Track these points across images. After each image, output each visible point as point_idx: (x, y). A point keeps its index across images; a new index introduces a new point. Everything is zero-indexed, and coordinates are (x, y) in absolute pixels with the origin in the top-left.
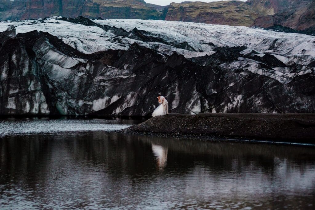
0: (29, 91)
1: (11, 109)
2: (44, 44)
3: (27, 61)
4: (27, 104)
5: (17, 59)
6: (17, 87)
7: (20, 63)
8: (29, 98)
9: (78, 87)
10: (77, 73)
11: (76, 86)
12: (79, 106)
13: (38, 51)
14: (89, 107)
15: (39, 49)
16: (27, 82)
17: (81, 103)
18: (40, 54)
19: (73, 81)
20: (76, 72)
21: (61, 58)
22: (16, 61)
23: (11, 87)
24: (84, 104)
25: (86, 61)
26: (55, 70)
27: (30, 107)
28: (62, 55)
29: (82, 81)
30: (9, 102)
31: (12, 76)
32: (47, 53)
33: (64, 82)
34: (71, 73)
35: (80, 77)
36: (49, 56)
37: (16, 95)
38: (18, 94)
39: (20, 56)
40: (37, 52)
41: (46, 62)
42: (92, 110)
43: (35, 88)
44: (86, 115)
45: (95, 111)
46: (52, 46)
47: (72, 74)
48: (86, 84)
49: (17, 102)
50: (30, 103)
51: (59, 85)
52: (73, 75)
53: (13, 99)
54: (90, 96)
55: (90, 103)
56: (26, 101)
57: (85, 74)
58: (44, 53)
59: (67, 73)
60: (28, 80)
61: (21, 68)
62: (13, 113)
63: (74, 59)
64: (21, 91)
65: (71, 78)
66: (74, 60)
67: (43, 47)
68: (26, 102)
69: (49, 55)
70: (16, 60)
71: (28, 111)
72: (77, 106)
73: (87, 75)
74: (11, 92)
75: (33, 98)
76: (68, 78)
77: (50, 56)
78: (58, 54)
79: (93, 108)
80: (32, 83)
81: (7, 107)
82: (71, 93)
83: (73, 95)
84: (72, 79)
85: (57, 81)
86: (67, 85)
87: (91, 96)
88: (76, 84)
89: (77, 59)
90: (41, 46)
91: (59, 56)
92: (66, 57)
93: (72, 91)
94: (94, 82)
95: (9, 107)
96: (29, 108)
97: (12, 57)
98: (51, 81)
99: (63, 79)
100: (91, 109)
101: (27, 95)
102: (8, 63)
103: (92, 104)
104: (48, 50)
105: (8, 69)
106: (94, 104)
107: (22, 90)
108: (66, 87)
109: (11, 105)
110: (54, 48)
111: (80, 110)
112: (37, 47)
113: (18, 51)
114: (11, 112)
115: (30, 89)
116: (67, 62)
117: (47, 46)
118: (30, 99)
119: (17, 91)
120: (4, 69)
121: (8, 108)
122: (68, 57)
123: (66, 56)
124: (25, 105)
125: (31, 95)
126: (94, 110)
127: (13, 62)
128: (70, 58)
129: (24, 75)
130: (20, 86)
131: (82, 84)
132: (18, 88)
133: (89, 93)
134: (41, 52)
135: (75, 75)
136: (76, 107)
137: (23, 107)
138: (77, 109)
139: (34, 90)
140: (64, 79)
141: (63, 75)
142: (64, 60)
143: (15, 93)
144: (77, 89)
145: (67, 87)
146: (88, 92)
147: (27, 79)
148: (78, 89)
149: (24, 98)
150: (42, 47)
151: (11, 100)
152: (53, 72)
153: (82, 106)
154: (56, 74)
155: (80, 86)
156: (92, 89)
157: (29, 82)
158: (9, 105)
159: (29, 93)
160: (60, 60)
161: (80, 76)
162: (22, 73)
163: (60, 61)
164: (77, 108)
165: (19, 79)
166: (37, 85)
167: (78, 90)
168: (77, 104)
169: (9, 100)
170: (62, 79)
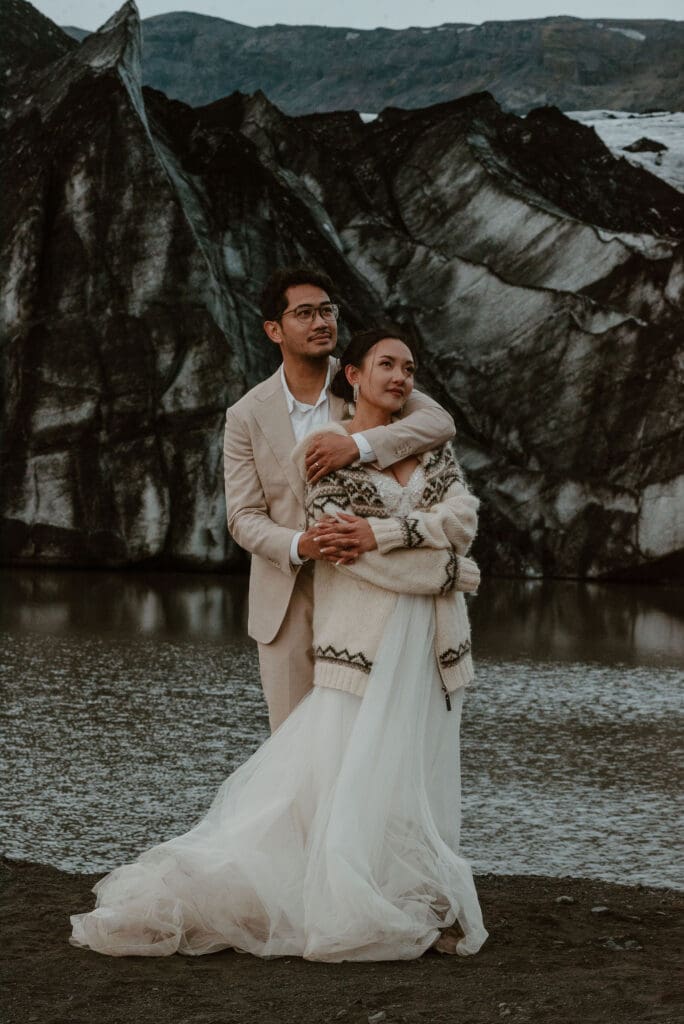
0: (165, 417)
1: (42, 532)
2: (457, 150)
3: (163, 221)
4: (150, 496)
5: (93, 202)
6: (86, 386)
7: (117, 231)
8: (161, 458)
9: (585, 399)
10: (582, 317)
11: (571, 396)
12: (555, 517)
13: (424, 196)
14: (615, 526)
15: (430, 181)
16: (155, 354)
17: (569, 501)
18: (432, 212)
19: (557, 362)
20: (579, 308)
21: (538, 231)
22: (85, 215)
23: (50, 388)
24: (591, 507)
25: (665, 247)
26: (463, 300)
27: (166, 520)
28: (545, 212)
29: (610, 368)
30: (32, 482)
31: (60, 316)
32: (470, 207)
33: (506, 370)
34: (551, 318)
35: (598, 343)
36: (475, 224)
37: (78, 441)
38: (88, 429)
39: (117, 188)
40: (418, 201)
41: (420, 250)
42: (629, 550)
43: (205, 392)
44: (592, 580)
45: (648, 555)
46: (503, 164)
47: (557, 324)
48: (634, 381)
49: (82, 485)
50: (166, 492)
51: (482, 385)
52: (563, 326)
53: (55, 465)
54: (646, 458)
55: (623, 504)
56: (142, 477)
57: (630, 325)
58: (450, 203)
59: (528, 314)
60: (161, 342)
61: (116, 261)
62: (51, 553)
63: (607, 236)
64: (111, 413)
65: (551, 346)
66: (605, 242)
67: (449, 173)
68: (144, 486)
69: (477, 216)
70: (88, 209)
71: (154, 548)
72: (548, 523)
73: (643, 329)
74: (47, 418)
75: (190, 461)
76: (530, 344)
77: (481, 219)
78: (525, 209)
79: (642, 536)
80: (190, 364)
81: (19, 516)
82: (541, 437)
83: (553, 450)
84: (554, 354)
85: (467, 367)
86: (521, 387)
87: (656, 461)
88: (572, 384)
89: (620, 236)
90: (443, 161)
91: (527, 218)
92: (566, 228)
93: (547, 423)
94: (676, 375)
95: (29, 515)
96: (161, 523)
97: (68, 189)
98: (437, 361)
99: (506, 351)
100: (628, 542)
101: (150, 441)
102: (32, 227)
103: (634, 510)
104: (471, 190)
105: (33, 265)
106: (646, 514)
107: (117, 408)
108: (516, 403)
109: (43, 504)
110: (512, 176)
111: (562, 546)
112: (417, 172)
113: (105, 152)
114: (38, 550)
115: (176, 402)
116: (568, 255)
117: (470, 167)
118: (170, 465)
119: (84, 411)
120: (14, 269)
121: (20, 524)
122: (575, 224)
123: (566, 217)
124: (135, 505)
125: (176, 443)
126: (643, 547)
127: (69, 224)
128: (587, 232)
129: (136, 309)
130: (104, 378)
131: (607, 384)
132: (90, 392)
133: (645, 437)
134: (437, 199)
135: (573, 327)
136: (540, 524)
137: (123, 520)
138: (543, 539)
139: (200, 408)
140: (512, 349)
141: (509, 327)
142: (553, 245)
143: (67, 428)
144: (580, 413)
145: (521, 404)
146: (640, 435)
147: (154, 334)
148: (580, 416)
149: (126, 459)
150: (442, 171)
151: (42, 467)
152: (451, 311)
153: (575, 521)
154: (467, 324)
155: (598, 394)
156: (664, 414)
157: (166, 359)
158: (32, 503)
159: (162, 424)
160: (535, 242)
161: (598, 336)
162: (120, 292)
163: (533, 253)
164: (547, 531)
165: (104, 332)
166: (219, 374)
167: (583, 423)
168: (548, 508)
169: (30, 471)
170: (497, 354)
